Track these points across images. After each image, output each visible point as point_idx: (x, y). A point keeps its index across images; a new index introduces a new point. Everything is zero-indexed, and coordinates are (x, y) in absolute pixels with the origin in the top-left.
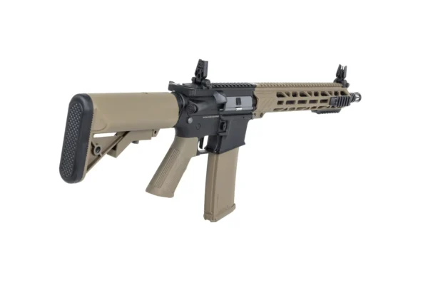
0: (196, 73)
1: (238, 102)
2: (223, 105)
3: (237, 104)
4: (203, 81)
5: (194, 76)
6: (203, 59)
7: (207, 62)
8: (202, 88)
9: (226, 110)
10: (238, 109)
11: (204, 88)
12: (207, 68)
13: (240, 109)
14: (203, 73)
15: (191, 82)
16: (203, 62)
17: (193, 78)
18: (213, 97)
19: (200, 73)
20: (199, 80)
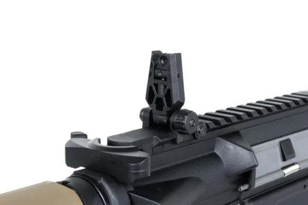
0: (150, 97)
1: (287, 152)
2: (247, 176)
3: (284, 159)
4: (174, 119)
5: (146, 105)
6: (165, 51)
7: (179, 56)
8: (174, 141)
9: (258, 183)
10: (288, 171)
11: (180, 138)
12: (180, 76)
13: (295, 168)
14: (169, 94)
15: (139, 125)
16: (165, 57)
17: (144, 110)
18: (215, 156)
19: (162, 93)
20: (161, 117)
